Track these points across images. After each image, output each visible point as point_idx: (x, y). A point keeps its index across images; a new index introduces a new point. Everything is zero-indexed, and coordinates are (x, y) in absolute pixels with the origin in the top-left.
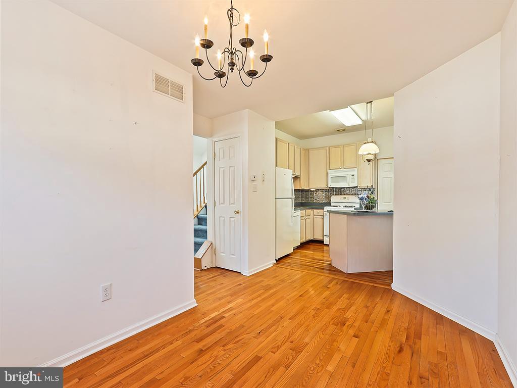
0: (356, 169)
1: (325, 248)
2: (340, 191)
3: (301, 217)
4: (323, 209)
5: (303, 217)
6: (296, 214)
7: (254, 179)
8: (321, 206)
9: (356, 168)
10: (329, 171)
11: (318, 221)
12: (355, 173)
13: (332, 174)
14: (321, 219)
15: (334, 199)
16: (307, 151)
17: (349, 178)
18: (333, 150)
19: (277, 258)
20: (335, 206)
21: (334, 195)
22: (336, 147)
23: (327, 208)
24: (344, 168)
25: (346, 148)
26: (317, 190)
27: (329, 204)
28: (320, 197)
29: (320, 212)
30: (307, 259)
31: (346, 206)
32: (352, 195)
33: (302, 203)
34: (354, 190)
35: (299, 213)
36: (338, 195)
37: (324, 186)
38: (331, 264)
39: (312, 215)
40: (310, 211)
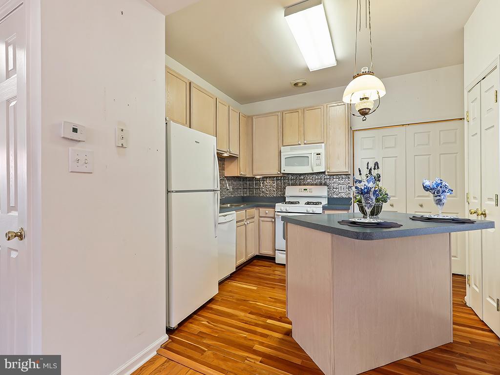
0: (323, 145)
1: (278, 272)
2: (298, 179)
3: (237, 222)
4: (274, 207)
5: (242, 220)
6: (228, 218)
7: (74, 136)
8: (271, 202)
9: (323, 143)
10: (282, 148)
11: (267, 226)
12: (322, 151)
13: (287, 152)
14: (271, 223)
15: (291, 191)
16: (250, 119)
17: (313, 158)
18: (287, 116)
19: (174, 324)
20: (292, 203)
21: (289, 185)
22: (292, 111)
23: (279, 206)
24: (305, 144)
25: (307, 113)
26: (265, 178)
27: (282, 199)
28: (269, 189)
29: (269, 211)
30: (242, 314)
31: (308, 203)
32: (316, 185)
33: (243, 197)
34: (319, 178)
35: (233, 215)
36: (296, 185)
37: (274, 172)
38: (289, 333)
39: (256, 217)
40: (254, 211)
